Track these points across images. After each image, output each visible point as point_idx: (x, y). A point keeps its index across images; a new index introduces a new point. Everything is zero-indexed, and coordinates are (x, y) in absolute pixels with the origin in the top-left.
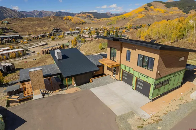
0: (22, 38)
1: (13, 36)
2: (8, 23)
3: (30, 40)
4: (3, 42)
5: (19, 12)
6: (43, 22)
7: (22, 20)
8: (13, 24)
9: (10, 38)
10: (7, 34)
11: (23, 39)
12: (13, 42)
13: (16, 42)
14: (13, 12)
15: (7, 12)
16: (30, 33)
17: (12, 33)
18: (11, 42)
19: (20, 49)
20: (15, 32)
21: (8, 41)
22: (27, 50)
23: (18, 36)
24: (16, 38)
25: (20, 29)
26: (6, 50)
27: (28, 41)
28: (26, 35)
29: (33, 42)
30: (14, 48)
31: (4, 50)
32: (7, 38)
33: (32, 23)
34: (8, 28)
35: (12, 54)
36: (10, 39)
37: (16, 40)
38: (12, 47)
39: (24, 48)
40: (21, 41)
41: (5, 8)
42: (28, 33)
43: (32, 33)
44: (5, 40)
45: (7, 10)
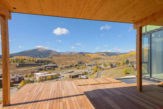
0: (57, 67)
1: (52, 65)
2: (51, 58)
3: (62, 68)
4: (45, 69)
5: (58, 53)
6: (72, 57)
7: (59, 56)
8: (54, 58)
9: (50, 66)
10: (49, 64)
11: (58, 68)
12: (51, 69)
13: (53, 69)
14: (55, 53)
15: (53, 53)
16: (63, 64)
17: (52, 64)
18: (50, 69)
19: (55, 74)
20: (54, 63)
21: (49, 69)
22: (59, 75)
23: (55, 66)
24: (54, 67)
25: (57, 62)
26: (46, 74)
27: (61, 69)
28: (60, 65)
29: (64, 70)
30: (51, 73)
31: (45, 74)
32: (48, 66)
33: (65, 57)
34: (50, 61)
35: (49, 77)
36: (50, 67)
37: (54, 68)
38: (50, 72)
39: (57, 74)
40: (56, 69)
41: (52, 51)
42: (61, 64)
43: (64, 64)
44: (47, 67)
45: (53, 52)
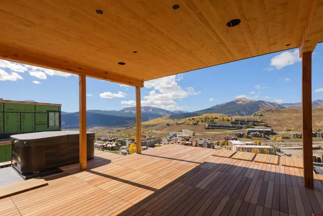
0: (275, 134)
1: (263, 130)
2: (261, 115)
3: (287, 138)
4: (249, 136)
5: (279, 105)
7: (280, 111)
8: (267, 116)
9: (259, 131)
10: (256, 127)
11: (276, 136)
12: (261, 137)
13: (265, 137)
14: (271, 106)
15: (266, 106)
16: (289, 129)
17: (263, 127)
18: (258, 137)
19: (268, 147)
20: (267, 126)
21: (255, 136)
22: (279, 151)
23: (269, 131)
24: (267, 133)
25: (275, 123)
26: (250, 144)
27: (283, 138)
28: (281, 131)
29: (292, 141)
30: (260, 144)
31: (247, 144)
32: (255, 131)
33: (295, 115)
34: (259, 121)
35: (255, 150)
36: (258, 133)
37: (266, 136)
38: (258, 142)
39: (275, 147)
40: (272, 138)
41: (263, 102)
42: (285, 129)
43: (292, 129)
44: (252, 133)
45: (265, 104)
